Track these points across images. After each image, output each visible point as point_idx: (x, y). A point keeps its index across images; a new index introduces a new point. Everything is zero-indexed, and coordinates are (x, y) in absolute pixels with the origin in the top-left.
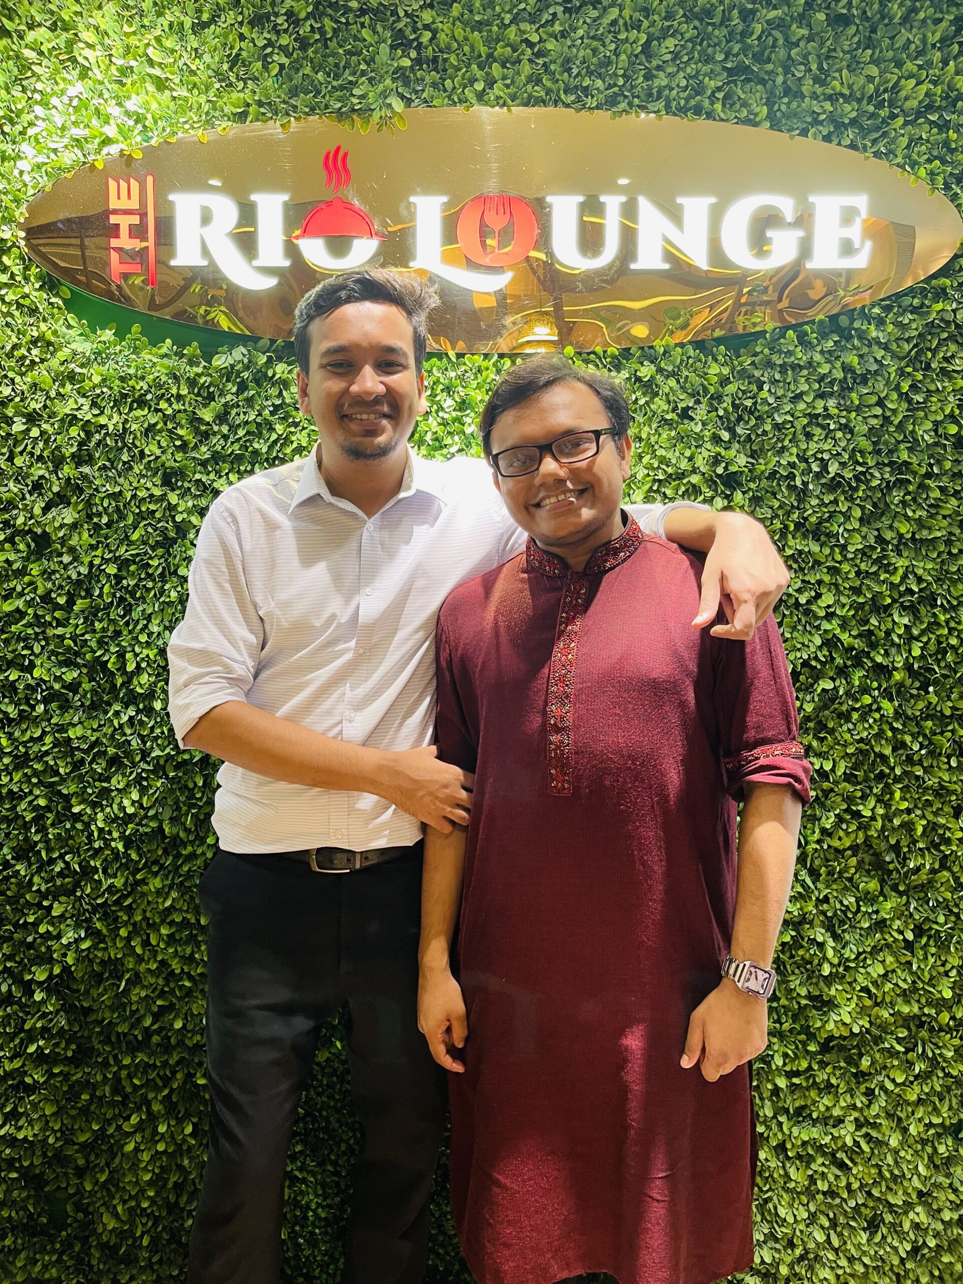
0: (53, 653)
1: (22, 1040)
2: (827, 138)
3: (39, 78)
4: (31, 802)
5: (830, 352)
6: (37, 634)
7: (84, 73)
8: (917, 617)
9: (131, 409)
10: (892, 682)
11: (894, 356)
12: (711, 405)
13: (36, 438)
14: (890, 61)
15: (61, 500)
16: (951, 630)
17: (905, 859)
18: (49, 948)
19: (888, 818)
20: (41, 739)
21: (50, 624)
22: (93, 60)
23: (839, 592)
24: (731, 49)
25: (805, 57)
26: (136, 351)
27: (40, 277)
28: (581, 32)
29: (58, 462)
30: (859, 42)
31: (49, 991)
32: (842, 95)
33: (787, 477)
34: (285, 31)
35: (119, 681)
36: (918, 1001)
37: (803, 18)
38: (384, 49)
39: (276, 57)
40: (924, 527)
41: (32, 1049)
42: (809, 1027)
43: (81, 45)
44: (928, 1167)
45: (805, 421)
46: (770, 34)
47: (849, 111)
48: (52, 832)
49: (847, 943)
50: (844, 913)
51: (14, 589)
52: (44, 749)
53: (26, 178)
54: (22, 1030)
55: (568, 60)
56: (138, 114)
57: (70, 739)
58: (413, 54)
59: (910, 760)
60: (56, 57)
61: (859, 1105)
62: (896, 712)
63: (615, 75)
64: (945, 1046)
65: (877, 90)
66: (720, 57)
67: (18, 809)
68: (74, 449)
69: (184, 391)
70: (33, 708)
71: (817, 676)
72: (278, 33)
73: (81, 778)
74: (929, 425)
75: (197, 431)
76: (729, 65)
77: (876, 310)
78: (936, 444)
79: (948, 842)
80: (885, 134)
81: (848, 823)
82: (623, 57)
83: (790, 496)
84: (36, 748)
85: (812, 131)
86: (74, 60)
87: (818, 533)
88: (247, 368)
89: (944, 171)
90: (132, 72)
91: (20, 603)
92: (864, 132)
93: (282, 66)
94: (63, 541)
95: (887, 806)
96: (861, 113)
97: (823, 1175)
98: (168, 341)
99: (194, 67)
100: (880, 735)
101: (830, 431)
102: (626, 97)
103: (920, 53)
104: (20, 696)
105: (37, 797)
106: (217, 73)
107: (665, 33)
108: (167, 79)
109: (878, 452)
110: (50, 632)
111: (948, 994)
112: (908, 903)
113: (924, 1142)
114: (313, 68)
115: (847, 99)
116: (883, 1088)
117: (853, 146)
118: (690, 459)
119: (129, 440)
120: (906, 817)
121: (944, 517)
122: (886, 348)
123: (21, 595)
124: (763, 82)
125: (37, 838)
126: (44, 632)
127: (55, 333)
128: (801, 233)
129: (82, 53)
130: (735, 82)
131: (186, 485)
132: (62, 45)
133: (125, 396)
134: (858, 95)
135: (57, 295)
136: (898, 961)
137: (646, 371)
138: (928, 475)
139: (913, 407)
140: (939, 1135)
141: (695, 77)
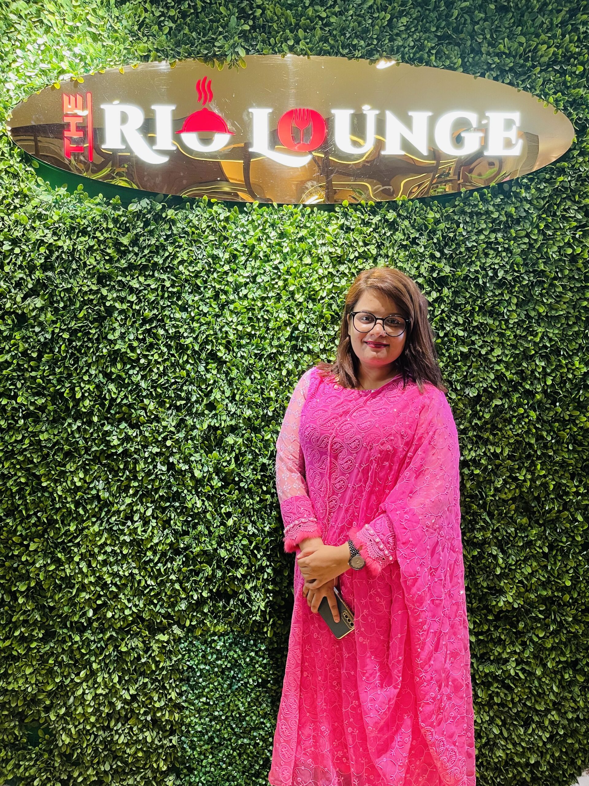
0: (29, 387)
1: (10, 628)
2: (496, 79)
3: (19, 32)
4: (15, 480)
5: (498, 205)
6: (18, 376)
7: (48, 29)
8: (549, 362)
9: (78, 237)
10: (535, 400)
11: (535, 208)
12: (429, 236)
13: (17, 254)
14: (532, 34)
15: (33, 293)
16: (569, 369)
17: (543, 504)
18: (27, 571)
19: (533, 480)
20: (21, 441)
21: (27, 370)
22: (53, 22)
23: (504, 348)
24: (440, 24)
25: (483, 30)
26: (80, 201)
27: (20, 155)
28: (351, 12)
29: (32, 268)
30: (514, 23)
31: (27, 597)
32: (504, 53)
33: (474, 279)
34: (173, 7)
35: (71, 404)
36: (551, 589)
37: (482, 8)
38: (234, 19)
39: (166, 23)
40: (553, 309)
41: (17, 633)
42: (488, 605)
43: (46, 12)
44: (558, 687)
45: (485, 246)
46: (462, 16)
47: (510, 63)
48: (29, 499)
49: (510, 555)
50: (508, 537)
51: (4, 348)
52: (24, 447)
53: (11, 93)
54: (10, 622)
55: (343, 29)
56: (81, 56)
57: (40, 441)
58: (251, 23)
59: (545, 447)
60: (30, 19)
61: (518, 651)
62: (538, 418)
63: (372, 38)
64: (567, 615)
65: (525, 50)
66: (434, 29)
67: (8, 485)
68: (43, 261)
69: (111, 226)
70: (17, 422)
71: (491, 397)
72: (168, 8)
73: (48, 465)
74: (555, 249)
75: (118, 251)
76: (439, 34)
77: (525, 180)
78: (560, 260)
79: (567, 494)
80: (529, 77)
81: (510, 484)
82: (377, 27)
83: (476, 290)
84: (19, 447)
85: (487, 74)
86: (41, 22)
87: (492, 312)
88: (149, 212)
89: (564, 99)
90: (78, 29)
91: (8, 357)
92: (517, 75)
93: (171, 28)
94: (35, 318)
95: (533, 474)
96: (516, 64)
97: (498, 694)
98: (101, 195)
99: (116, 28)
100: (528, 432)
101: (499, 252)
102: (378, 51)
103: (549, 30)
104: (9, 414)
105: (19, 477)
106: (131, 32)
107: (401, 14)
108: (100, 34)
109: (526, 265)
110: (27, 375)
111: (568, 583)
112: (545, 531)
113: (555, 673)
114: (190, 30)
115: (508, 56)
116: (531, 640)
117: (511, 84)
118: (418, 268)
119: (77, 255)
120: (543, 480)
121: (565, 303)
122: (530, 202)
123: (9, 351)
124: (458, 45)
125: (20, 502)
126: (23, 375)
127: (30, 189)
128: (481, 134)
129: (47, 18)
130: (442, 44)
131: (112, 283)
132: (34, 12)
133: (73, 229)
134: (514, 53)
135: (30, 166)
136: (539, 565)
137: (391, 216)
138: (555, 278)
139: (546, 238)
140: (564, 668)
141: (419, 40)
